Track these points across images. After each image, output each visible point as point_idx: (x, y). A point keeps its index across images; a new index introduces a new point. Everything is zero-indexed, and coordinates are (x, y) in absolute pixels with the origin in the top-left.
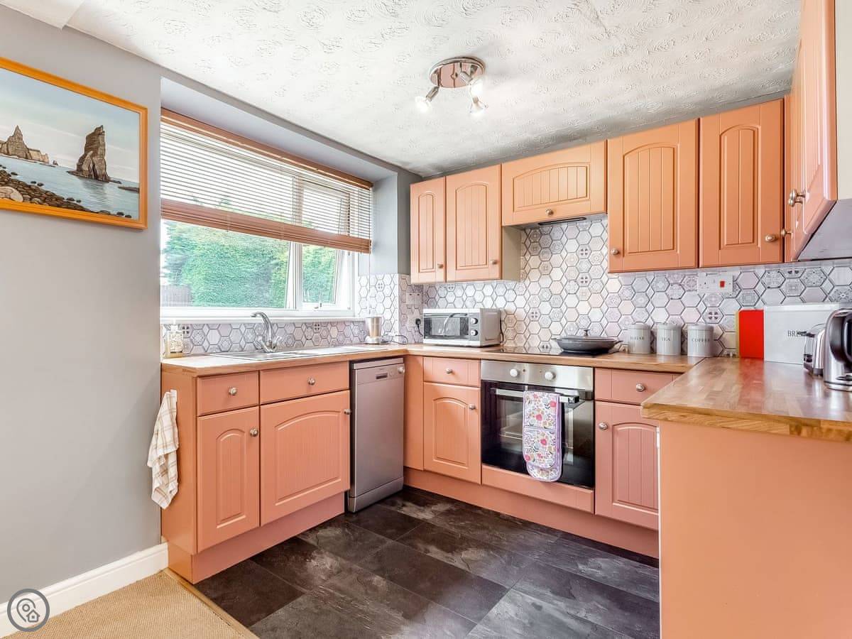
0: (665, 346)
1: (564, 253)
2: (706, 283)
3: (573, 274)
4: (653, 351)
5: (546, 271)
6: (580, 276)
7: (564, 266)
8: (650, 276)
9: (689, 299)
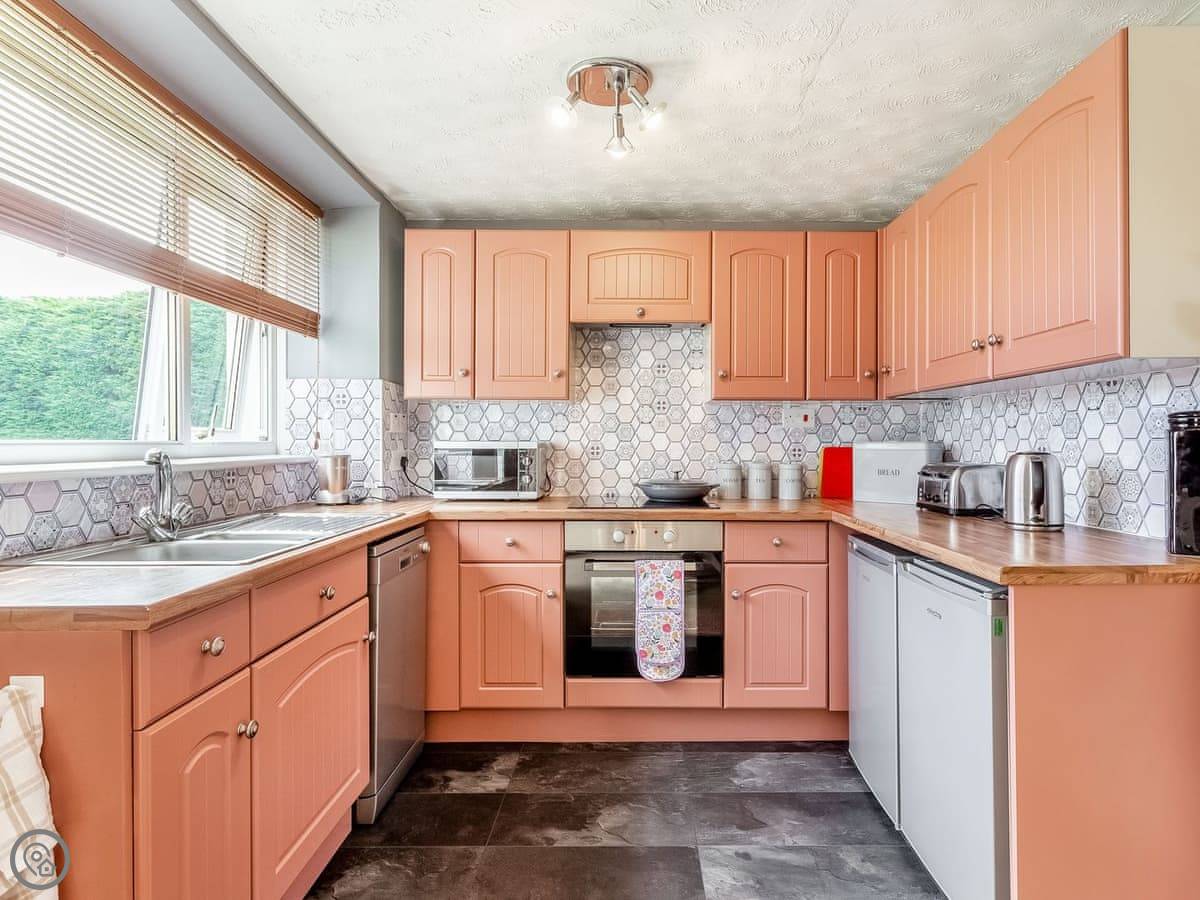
0: (757, 489)
1: (635, 369)
2: (791, 416)
3: (647, 397)
4: (744, 496)
5: (611, 390)
6: (656, 400)
7: (636, 386)
8: (737, 405)
9: (775, 433)
